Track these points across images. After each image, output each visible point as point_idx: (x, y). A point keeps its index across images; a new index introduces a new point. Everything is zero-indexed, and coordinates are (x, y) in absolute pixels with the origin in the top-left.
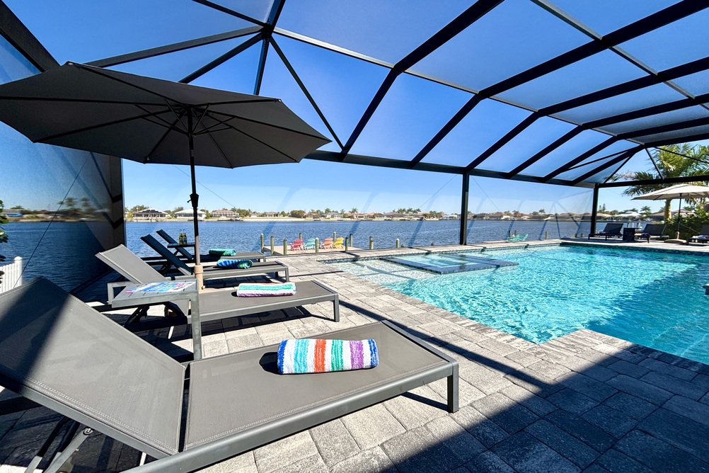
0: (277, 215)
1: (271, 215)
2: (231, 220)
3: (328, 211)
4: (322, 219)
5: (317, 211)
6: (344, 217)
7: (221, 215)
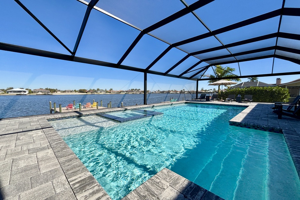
0: (72, 92)
1: (69, 92)
2: (45, 94)
3: (98, 89)
4: (95, 93)
5: (93, 90)
6: (106, 92)
7: (38, 92)
